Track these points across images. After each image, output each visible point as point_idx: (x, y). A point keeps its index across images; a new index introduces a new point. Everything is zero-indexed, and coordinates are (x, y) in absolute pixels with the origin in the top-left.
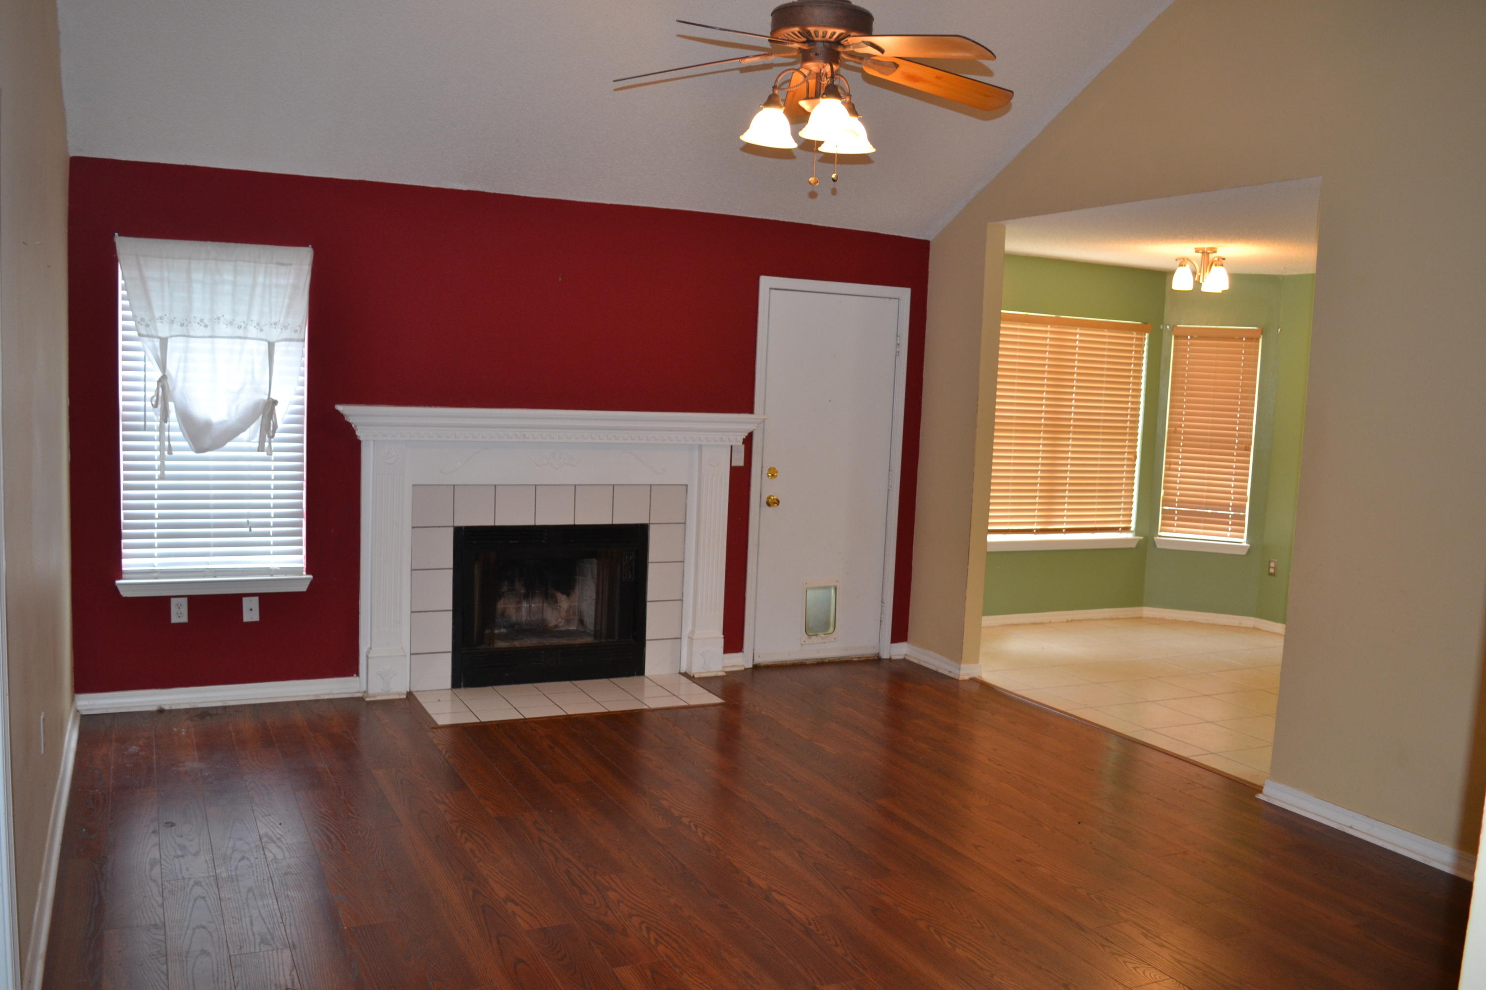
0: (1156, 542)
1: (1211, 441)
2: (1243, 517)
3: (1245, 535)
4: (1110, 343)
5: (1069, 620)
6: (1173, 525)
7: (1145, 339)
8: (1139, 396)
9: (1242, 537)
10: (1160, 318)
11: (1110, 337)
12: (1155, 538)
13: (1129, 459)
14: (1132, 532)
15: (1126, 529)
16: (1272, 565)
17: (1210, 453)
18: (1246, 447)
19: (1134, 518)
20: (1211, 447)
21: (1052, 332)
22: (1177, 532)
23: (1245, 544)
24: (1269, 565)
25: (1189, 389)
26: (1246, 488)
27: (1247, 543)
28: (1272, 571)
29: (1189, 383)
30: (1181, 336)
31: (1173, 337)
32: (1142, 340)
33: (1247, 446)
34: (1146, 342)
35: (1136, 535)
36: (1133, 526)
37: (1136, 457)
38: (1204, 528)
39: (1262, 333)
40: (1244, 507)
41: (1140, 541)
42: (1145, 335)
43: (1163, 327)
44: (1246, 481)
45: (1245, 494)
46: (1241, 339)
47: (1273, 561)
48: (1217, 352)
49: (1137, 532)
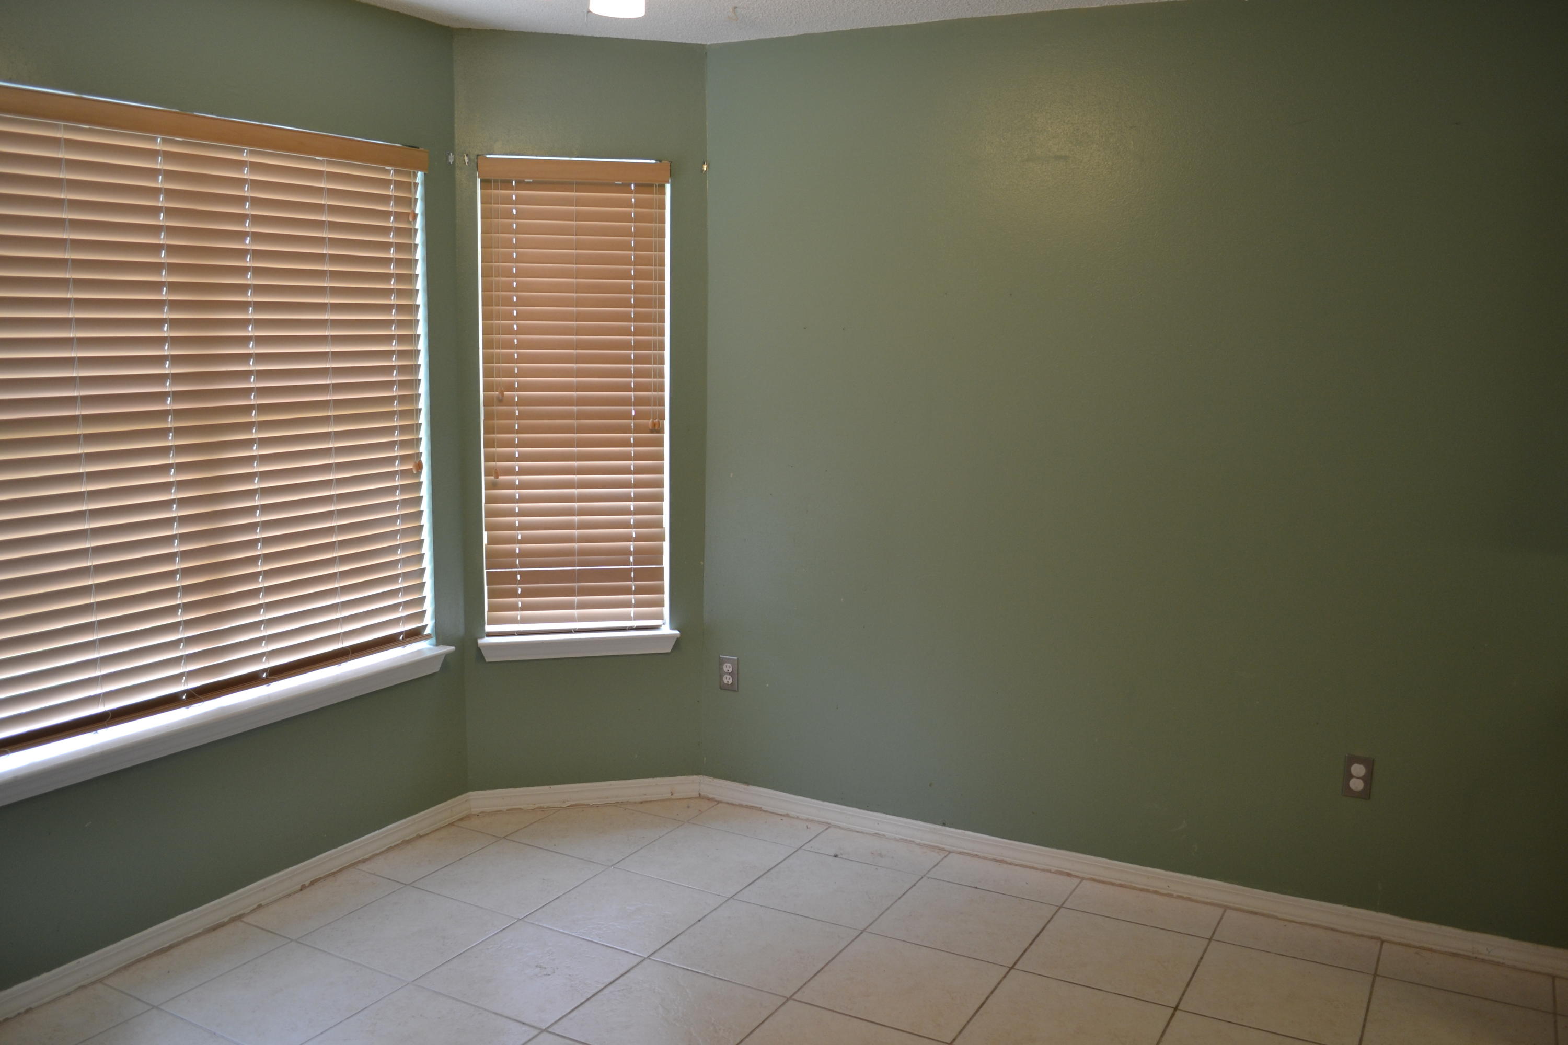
0: (482, 649)
1: (581, 415)
2: (659, 574)
3: (666, 610)
4: (332, 193)
5: (307, 883)
6: (514, 608)
7: (416, 185)
8: (414, 323)
9: (660, 617)
10: (447, 141)
11: (332, 176)
12: (481, 641)
13: (404, 473)
14: (428, 637)
15: (414, 635)
16: (727, 667)
17: (581, 443)
18: (654, 425)
19: (429, 606)
20: (581, 430)
21: (168, 156)
22: (524, 621)
23: (666, 629)
24: (721, 669)
25: (522, 302)
26: (660, 512)
27: (672, 627)
28: (727, 680)
29: (521, 288)
30: (496, 181)
31: (479, 180)
32: (410, 187)
33: (656, 421)
34: (419, 193)
35: (438, 643)
36: (429, 621)
37: (419, 466)
38: (582, 606)
39: (673, 174)
40: (660, 552)
41: (447, 656)
42: (415, 175)
43: (454, 158)
44: (660, 498)
45: (659, 525)
46: (625, 187)
47: (728, 661)
48: (579, 217)
49: (441, 637)
